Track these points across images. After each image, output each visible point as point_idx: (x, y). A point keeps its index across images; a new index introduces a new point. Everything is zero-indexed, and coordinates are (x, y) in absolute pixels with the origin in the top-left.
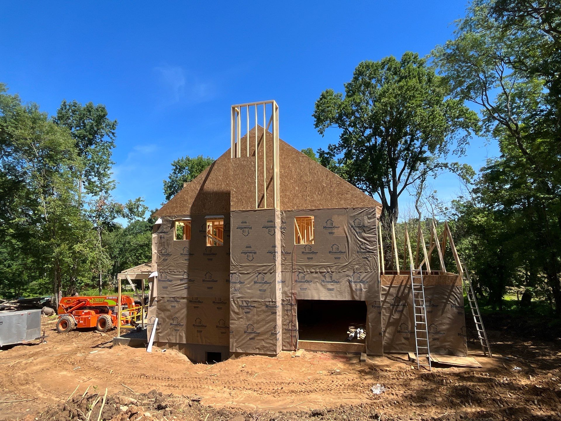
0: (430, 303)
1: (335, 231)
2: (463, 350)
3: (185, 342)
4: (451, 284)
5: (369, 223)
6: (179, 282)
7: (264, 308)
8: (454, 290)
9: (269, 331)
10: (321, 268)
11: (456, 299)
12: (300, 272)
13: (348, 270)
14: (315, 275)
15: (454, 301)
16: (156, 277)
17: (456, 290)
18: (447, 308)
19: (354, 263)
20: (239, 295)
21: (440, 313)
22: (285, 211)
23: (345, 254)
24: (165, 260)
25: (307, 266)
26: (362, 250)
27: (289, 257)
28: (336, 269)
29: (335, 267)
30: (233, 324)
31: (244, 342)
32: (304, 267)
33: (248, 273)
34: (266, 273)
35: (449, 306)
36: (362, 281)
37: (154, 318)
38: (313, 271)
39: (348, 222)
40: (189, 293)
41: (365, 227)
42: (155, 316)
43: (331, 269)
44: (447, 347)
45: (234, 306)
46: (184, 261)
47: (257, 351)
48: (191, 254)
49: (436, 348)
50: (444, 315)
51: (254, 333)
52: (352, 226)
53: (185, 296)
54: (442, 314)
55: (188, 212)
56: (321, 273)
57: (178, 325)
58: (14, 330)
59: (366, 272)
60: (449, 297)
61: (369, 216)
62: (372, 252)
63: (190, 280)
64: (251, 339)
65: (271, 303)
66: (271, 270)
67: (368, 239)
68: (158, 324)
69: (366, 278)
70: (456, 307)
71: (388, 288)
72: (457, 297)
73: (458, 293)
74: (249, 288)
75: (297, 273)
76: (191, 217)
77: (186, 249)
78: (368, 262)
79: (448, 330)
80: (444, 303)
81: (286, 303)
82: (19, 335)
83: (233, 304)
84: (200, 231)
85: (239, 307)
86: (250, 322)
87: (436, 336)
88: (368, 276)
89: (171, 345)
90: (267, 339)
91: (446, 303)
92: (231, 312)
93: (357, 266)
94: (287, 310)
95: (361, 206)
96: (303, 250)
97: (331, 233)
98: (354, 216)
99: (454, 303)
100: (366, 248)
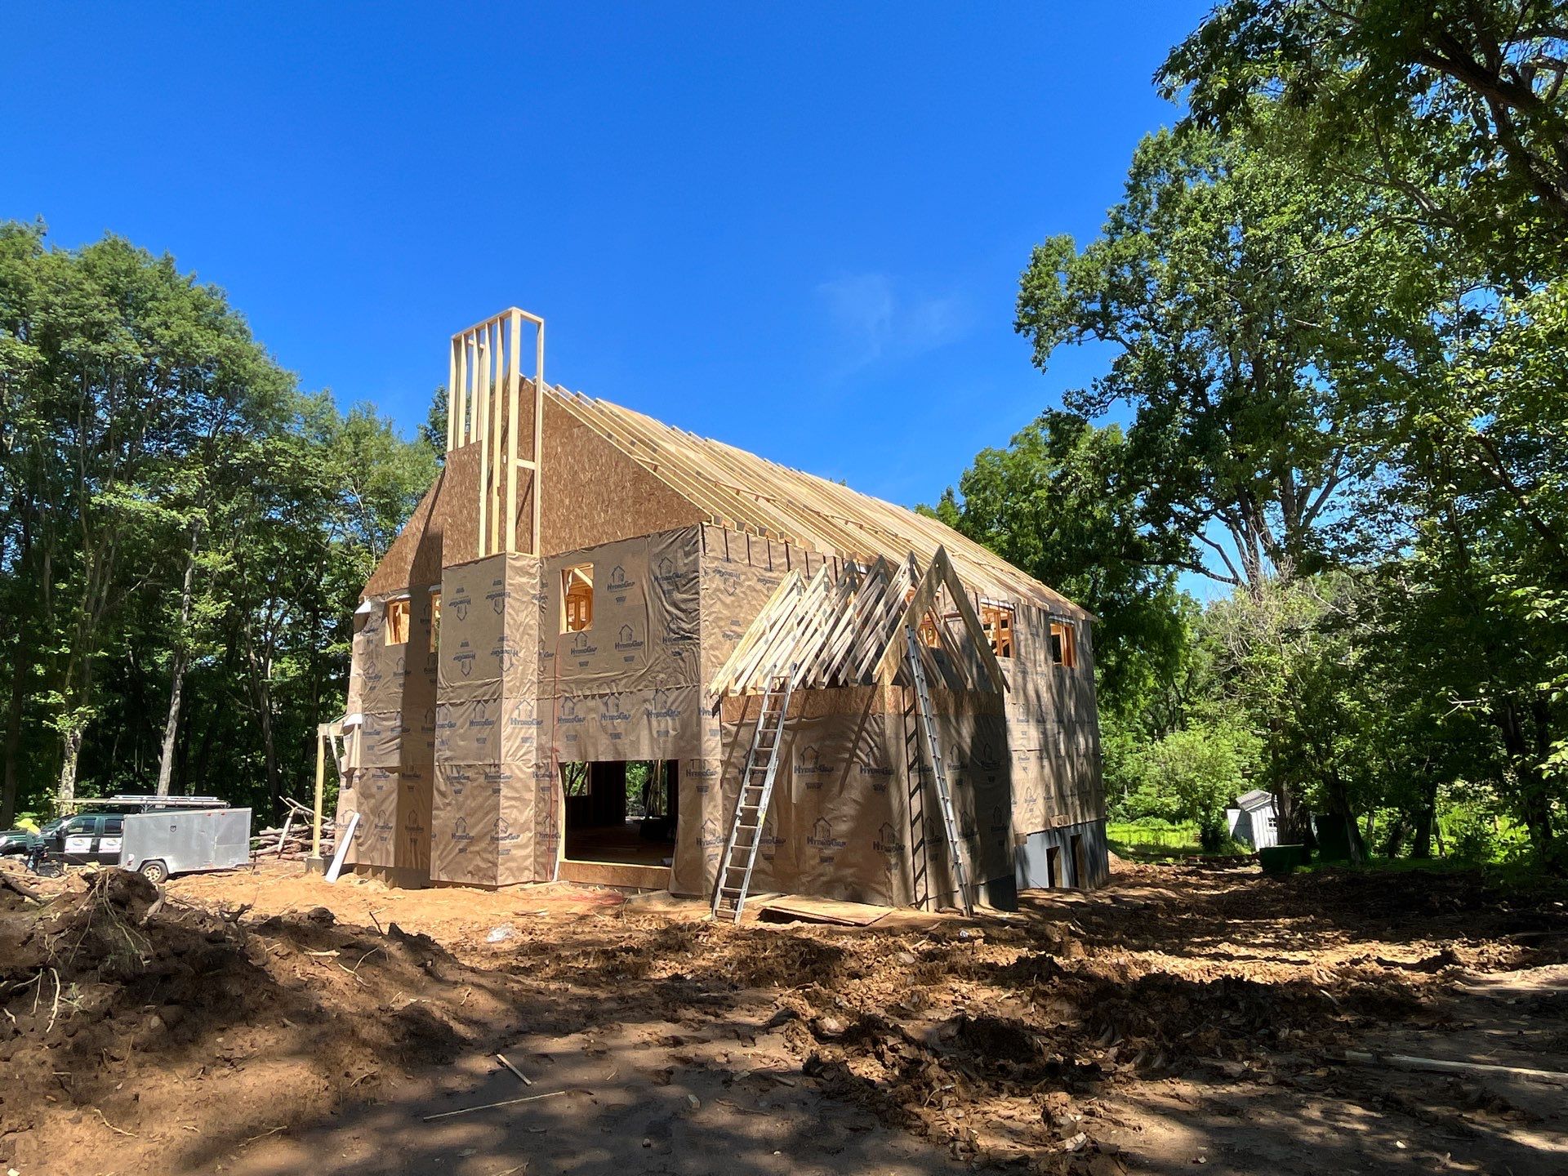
0: (816, 763)
1: (627, 593)
2: (884, 890)
3: (392, 865)
4: (862, 709)
5: (685, 565)
6: (389, 735)
7: (482, 779)
8: (867, 725)
9: (486, 834)
10: (601, 685)
11: (871, 748)
12: (567, 698)
13: (646, 687)
14: (591, 703)
15: (867, 755)
16: (360, 726)
17: (871, 725)
18: (851, 773)
19: (657, 669)
20: (448, 754)
21: (836, 789)
22: (547, 558)
23: (642, 647)
24: (372, 689)
25: (579, 683)
26: (672, 634)
27: (549, 663)
28: (625, 686)
29: (624, 681)
30: (437, 817)
31: (451, 857)
32: (573, 686)
33: (462, 704)
34: (486, 701)
35: (856, 770)
36: (670, 713)
37: (350, 814)
38: (588, 693)
39: (651, 571)
40: (403, 759)
41: (677, 576)
42: (355, 809)
43: (617, 685)
44: (850, 880)
45: (439, 780)
46: (397, 690)
47: (468, 879)
48: (407, 673)
49: (825, 883)
50: (845, 794)
51: (466, 838)
52: (656, 579)
53: (396, 765)
54: (841, 792)
55: (405, 585)
56: (601, 696)
57: (386, 827)
58: (194, 844)
59: (677, 689)
60: (856, 746)
61: (687, 549)
62: (690, 638)
63: (405, 730)
64: (461, 851)
65: (493, 769)
66: (494, 693)
67: (683, 606)
68: (358, 825)
69: (677, 704)
70: (872, 771)
71: (734, 729)
72: (873, 744)
73: (875, 733)
74: (463, 738)
75: (562, 700)
76: (410, 593)
77: (402, 662)
78: (681, 663)
79: (852, 834)
80: (844, 760)
81: (542, 771)
82: (204, 854)
83: (438, 773)
84: (422, 621)
85: (448, 779)
86: (461, 814)
87: (827, 852)
88: (681, 698)
89: (377, 870)
90: (485, 850)
91: (850, 762)
92: (435, 792)
93: (662, 675)
94: (543, 789)
95: (673, 526)
96: (573, 646)
97: (620, 599)
98: (661, 552)
99: (866, 760)
100: (679, 628)
